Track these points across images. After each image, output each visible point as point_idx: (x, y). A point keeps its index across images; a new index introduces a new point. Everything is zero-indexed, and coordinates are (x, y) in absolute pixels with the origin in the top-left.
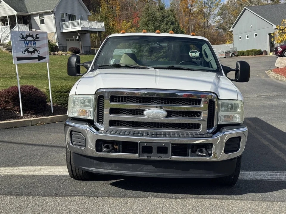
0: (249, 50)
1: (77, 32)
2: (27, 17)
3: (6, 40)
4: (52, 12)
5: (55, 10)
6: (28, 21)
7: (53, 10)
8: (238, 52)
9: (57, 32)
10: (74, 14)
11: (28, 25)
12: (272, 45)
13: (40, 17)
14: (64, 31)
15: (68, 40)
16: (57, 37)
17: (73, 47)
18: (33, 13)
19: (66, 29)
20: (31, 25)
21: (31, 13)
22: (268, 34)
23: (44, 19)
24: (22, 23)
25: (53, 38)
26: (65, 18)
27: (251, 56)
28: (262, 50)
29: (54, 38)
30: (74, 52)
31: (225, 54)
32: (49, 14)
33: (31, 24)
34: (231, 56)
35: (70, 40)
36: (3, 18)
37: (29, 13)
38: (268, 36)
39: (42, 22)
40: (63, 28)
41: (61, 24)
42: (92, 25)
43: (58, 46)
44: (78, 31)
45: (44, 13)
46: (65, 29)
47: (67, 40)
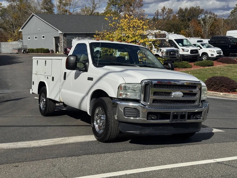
0: (38, 49)
8: (28, 49)
12: (57, 46)
22: (54, 37)
27: (40, 54)
28: (50, 50)
31: (18, 50)
34: (23, 52)
38: (54, 39)
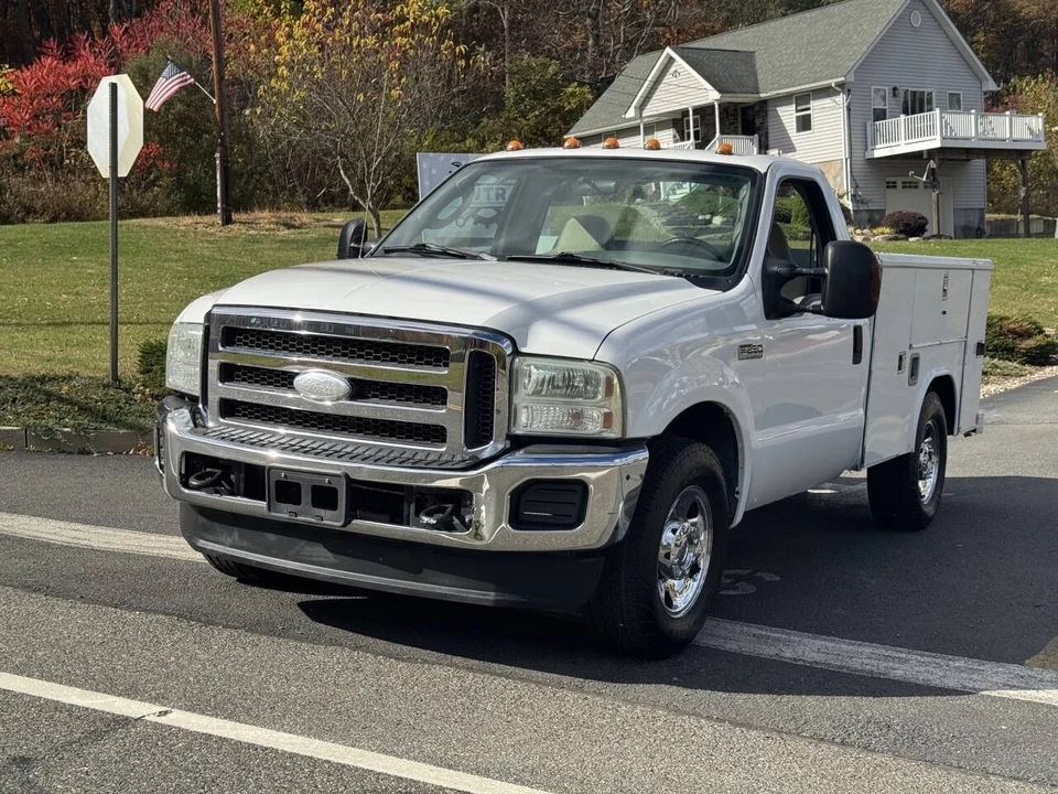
1: (925, 156)
2: (757, 108)
3: (678, 192)
4: (841, 85)
5: (853, 80)
6: (758, 122)
7: (843, 79)
9: (851, 157)
10: (926, 90)
11: (756, 136)
13: (799, 108)
14: (878, 154)
15: (895, 187)
16: (852, 175)
17: (900, 212)
18: (774, 93)
19: (885, 145)
20: (767, 138)
21: (769, 94)
23: (809, 115)
24: (740, 129)
25: (835, 178)
26: (887, 107)
29: (839, 179)
30: (902, 228)
32: (829, 96)
33: (767, 133)
35: (904, 187)
36: (680, 117)
37: (762, 95)
39: (804, 124)
40: (875, 143)
41: (869, 128)
42: (989, 127)
43: (850, 207)
44: (930, 151)
45: (813, 91)
46: (882, 146)
47: (888, 187)
